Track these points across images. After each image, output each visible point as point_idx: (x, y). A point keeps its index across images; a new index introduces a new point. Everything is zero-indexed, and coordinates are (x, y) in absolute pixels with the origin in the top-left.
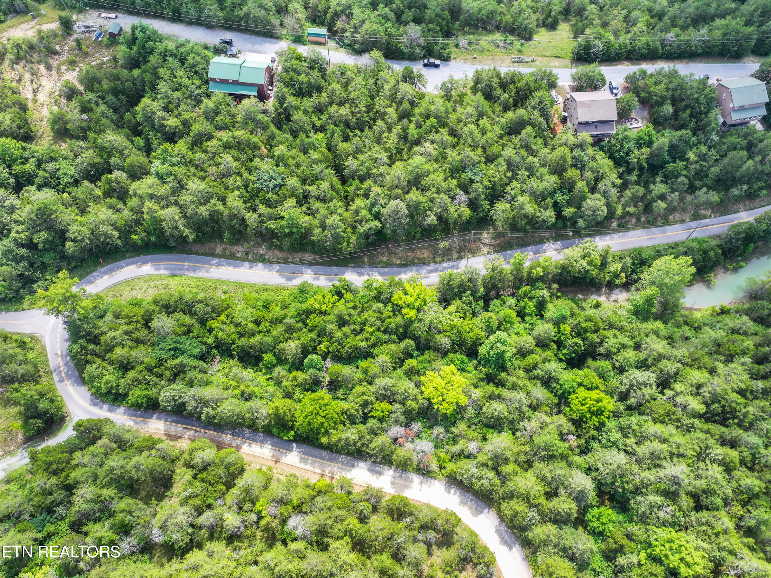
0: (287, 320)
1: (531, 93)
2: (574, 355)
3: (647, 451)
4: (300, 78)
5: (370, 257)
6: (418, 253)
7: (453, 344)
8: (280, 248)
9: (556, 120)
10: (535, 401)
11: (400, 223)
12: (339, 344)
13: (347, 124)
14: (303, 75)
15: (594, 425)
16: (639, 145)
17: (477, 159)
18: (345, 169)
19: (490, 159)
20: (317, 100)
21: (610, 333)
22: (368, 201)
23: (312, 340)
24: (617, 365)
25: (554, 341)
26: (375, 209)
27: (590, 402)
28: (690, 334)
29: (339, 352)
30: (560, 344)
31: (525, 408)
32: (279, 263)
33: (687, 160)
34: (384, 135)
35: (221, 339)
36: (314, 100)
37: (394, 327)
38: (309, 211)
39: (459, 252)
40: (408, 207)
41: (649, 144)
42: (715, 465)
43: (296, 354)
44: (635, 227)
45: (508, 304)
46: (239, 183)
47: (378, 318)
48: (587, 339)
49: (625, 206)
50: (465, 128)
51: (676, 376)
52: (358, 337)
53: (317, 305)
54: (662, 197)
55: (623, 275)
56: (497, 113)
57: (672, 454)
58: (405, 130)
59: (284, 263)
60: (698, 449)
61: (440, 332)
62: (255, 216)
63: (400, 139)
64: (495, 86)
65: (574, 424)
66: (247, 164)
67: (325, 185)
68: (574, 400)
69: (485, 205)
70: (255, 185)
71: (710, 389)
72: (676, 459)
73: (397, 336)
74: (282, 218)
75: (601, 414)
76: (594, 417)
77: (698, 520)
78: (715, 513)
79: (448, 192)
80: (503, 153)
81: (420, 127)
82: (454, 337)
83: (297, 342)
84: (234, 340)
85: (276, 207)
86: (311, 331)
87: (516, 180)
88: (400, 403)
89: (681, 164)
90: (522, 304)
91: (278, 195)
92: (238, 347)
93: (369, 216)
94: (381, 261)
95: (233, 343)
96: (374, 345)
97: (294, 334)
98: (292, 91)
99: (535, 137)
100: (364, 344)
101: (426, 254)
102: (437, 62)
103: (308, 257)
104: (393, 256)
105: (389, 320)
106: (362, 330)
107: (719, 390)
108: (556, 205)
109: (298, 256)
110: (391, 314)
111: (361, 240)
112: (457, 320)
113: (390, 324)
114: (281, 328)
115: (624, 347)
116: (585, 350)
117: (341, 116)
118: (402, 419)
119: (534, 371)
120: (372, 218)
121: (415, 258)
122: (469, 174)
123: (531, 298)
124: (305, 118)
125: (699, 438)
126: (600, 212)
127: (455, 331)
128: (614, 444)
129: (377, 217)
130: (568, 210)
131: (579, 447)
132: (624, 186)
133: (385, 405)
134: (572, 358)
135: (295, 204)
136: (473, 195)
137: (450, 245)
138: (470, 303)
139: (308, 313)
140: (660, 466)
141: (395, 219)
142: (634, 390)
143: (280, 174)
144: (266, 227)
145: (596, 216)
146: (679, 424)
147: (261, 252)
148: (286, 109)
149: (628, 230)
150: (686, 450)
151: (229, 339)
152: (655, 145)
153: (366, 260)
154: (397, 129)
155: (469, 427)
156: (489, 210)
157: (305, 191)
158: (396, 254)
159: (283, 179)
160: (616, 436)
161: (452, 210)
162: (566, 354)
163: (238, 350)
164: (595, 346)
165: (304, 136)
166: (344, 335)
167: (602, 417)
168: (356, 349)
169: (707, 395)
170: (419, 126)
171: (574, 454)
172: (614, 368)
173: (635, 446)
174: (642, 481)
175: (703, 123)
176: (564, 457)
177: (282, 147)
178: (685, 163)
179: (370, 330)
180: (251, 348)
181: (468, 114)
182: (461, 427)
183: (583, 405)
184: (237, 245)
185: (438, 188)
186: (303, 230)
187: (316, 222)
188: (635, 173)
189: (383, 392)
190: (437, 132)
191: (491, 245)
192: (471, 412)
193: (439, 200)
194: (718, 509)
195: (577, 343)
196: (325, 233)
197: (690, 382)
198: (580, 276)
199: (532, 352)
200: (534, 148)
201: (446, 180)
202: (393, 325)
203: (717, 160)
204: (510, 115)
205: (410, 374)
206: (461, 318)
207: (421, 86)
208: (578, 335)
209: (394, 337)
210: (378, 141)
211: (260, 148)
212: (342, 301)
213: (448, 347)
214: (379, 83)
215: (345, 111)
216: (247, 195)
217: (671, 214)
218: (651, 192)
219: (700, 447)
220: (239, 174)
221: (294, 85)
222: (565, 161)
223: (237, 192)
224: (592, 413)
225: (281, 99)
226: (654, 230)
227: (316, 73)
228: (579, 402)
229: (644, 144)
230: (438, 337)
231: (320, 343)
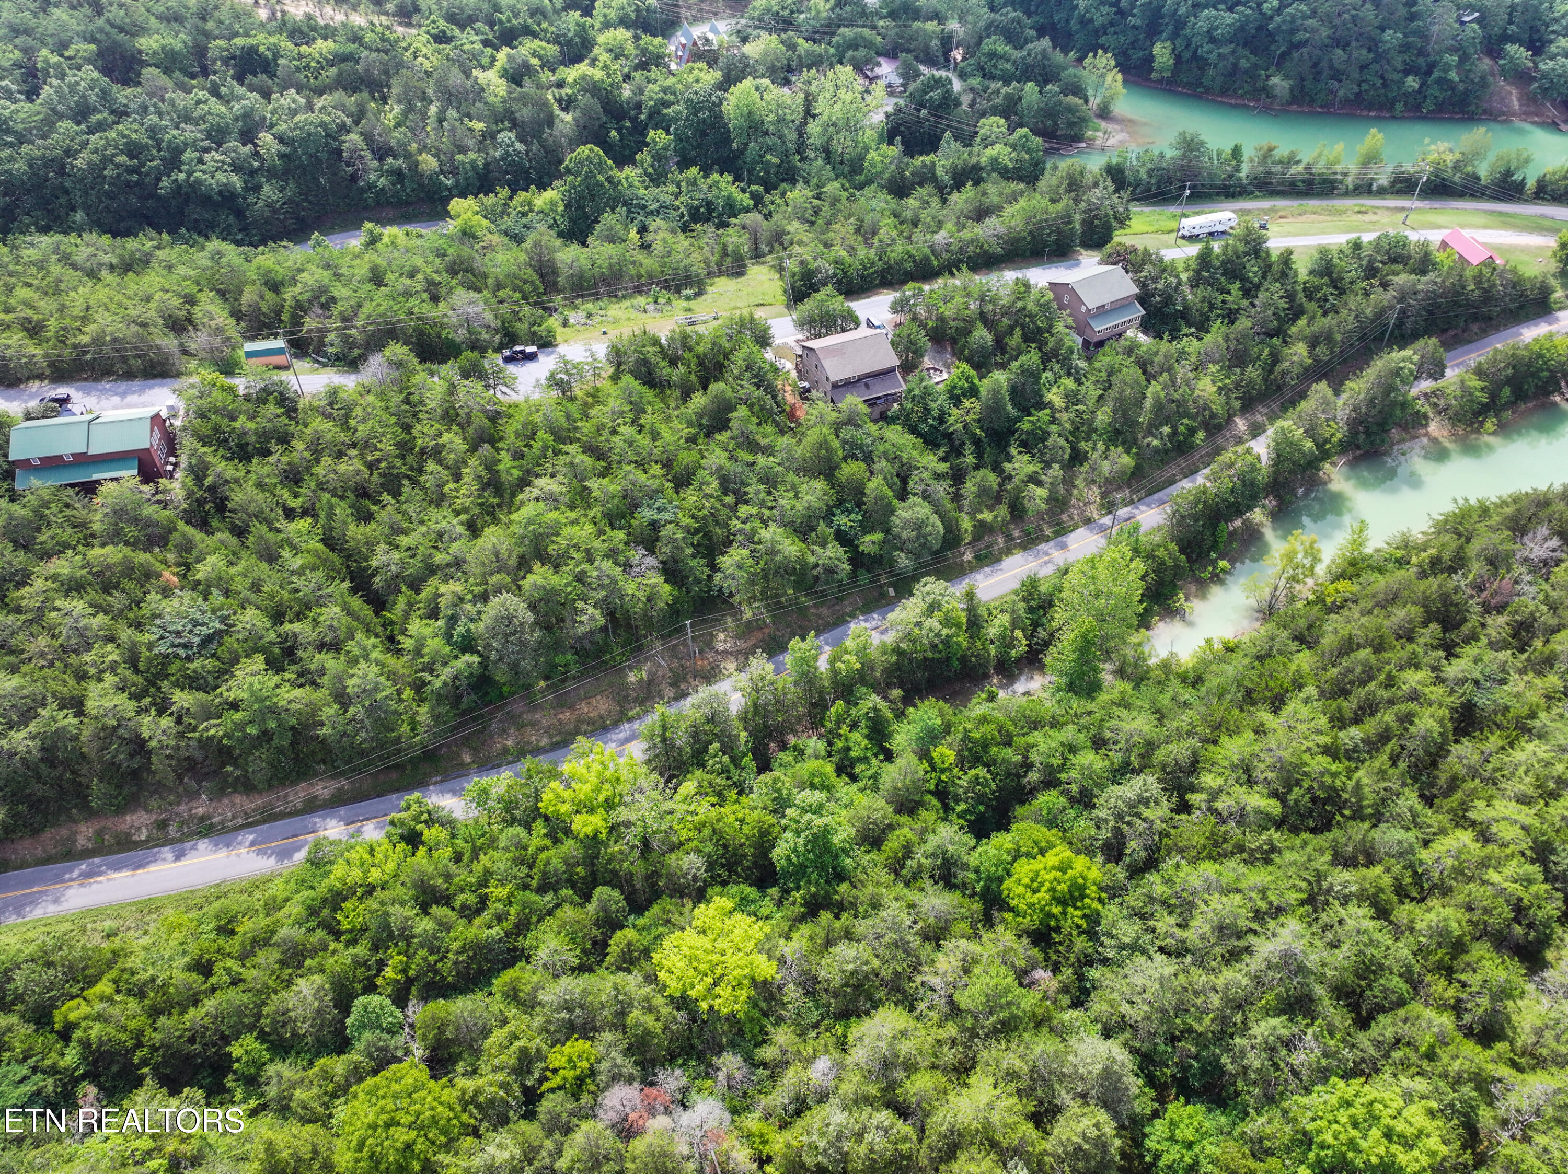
0: (283, 932)
1: (726, 357)
2: (982, 808)
3: (1207, 928)
4: (237, 425)
5: (475, 751)
6: (584, 708)
7: (711, 866)
8: (247, 786)
9: (791, 398)
10: (931, 920)
11: (522, 643)
12: (431, 952)
13: (362, 492)
14: (242, 418)
15: (1078, 927)
16: (956, 399)
17: (655, 484)
18: (373, 575)
19: (682, 481)
20: (285, 459)
21: (1036, 737)
22: (441, 623)
23: (358, 963)
24: (1074, 788)
25: (930, 792)
26: (460, 629)
27: (1047, 877)
28: (1187, 696)
29: (436, 972)
30: (943, 794)
31: (915, 941)
32: (250, 825)
33: (1050, 405)
34: (446, 489)
35: (101, 1043)
36: (278, 458)
37: (561, 867)
38: (302, 680)
39: (674, 684)
40: (532, 607)
41: (973, 392)
42: (1352, 908)
43: (319, 1011)
44: (1008, 552)
45: (809, 751)
46: (114, 657)
47: (518, 861)
48: (994, 762)
49: (972, 514)
50: (615, 439)
51: (1194, 766)
52: (477, 921)
53: (356, 874)
54: (1034, 479)
55: (1018, 633)
56: (673, 405)
57: (1258, 916)
58: (490, 466)
59: (264, 821)
60: (1304, 885)
61: (673, 848)
62: (166, 722)
63: (485, 486)
64: (653, 360)
65: (1035, 943)
66: (131, 615)
67: (331, 613)
68: (1013, 888)
69: (698, 565)
70: (156, 651)
71: (1269, 761)
72: (1272, 924)
73: (573, 887)
74: (235, 706)
75: (1083, 897)
76: (1070, 909)
77: (1378, 1044)
78: (1401, 1013)
79: (612, 554)
80: (703, 462)
81: (522, 456)
82: (709, 848)
83: (318, 979)
84: (140, 1033)
85: (217, 687)
86: (353, 942)
87: (746, 502)
88: (614, 1027)
89: (1044, 414)
90: (840, 744)
91: (218, 659)
92: (154, 1049)
93: (448, 649)
94: (505, 751)
95: (139, 1045)
96: (522, 927)
97: (308, 962)
98: (221, 451)
99: (759, 424)
100: (496, 932)
101: (602, 705)
102: (531, 349)
103: (322, 789)
104: (529, 730)
105: (543, 856)
106: (483, 902)
107: (1286, 755)
108: (842, 537)
109: (298, 794)
110: (548, 842)
111: (442, 709)
112: (704, 809)
113: (548, 863)
114: (268, 957)
115: (1072, 749)
116: (1000, 789)
117: (345, 479)
118: (629, 1068)
119: (909, 862)
120: (456, 652)
121: (580, 721)
122: (646, 514)
123: (854, 726)
124: (261, 497)
125: (1295, 863)
126: (929, 528)
127: (707, 832)
128: (1135, 948)
129: (467, 645)
130: (868, 538)
131: (1065, 990)
132: (958, 477)
133: (576, 1046)
134: (981, 817)
135: (263, 667)
136: (665, 550)
137: (650, 673)
138: (724, 771)
139: (336, 899)
140: (1248, 950)
141: (506, 635)
142: (1129, 824)
143: (214, 611)
144: (200, 741)
145: (925, 536)
146: (1245, 855)
147: (200, 811)
148: (212, 489)
149: (998, 560)
150: (1281, 895)
151: (123, 1037)
152: (983, 392)
153: (467, 759)
154: (473, 468)
155: (802, 1034)
156: (710, 577)
157: (284, 638)
158: (533, 724)
159: (223, 619)
160: (1129, 931)
161: (630, 588)
162: (967, 811)
163: (158, 1058)
164: (1019, 776)
165: (264, 528)
166: (440, 924)
167: (1087, 901)
168: (477, 949)
169: (1270, 775)
170: (518, 456)
171: (1062, 1009)
172: (1072, 800)
173: (1179, 933)
174: (1227, 1000)
175: (1050, 345)
176: (1040, 1022)
177: (211, 559)
178: (1047, 411)
179: (502, 892)
180: (192, 1040)
181: (613, 413)
182: (783, 1036)
183: (1035, 891)
184: (134, 812)
185: (587, 551)
186: (293, 722)
187: (323, 693)
188: (968, 449)
189: (564, 1015)
190: (557, 453)
191: (739, 652)
192: (792, 993)
193: (595, 574)
194: (1401, 1003)
195: (977, 777)
196: (349, 715)
197: (1226, 763)
198: (937, 656)
199: (891, 827)
200: (763, 442)
201: (601, 532)
202: (557, 864)
203: (1101, 397)
204: (699, 400)
205: (627, 962)
206: (713, 805)
207: (505, 389)
208: (976, 760)
209: (567, 892)
210: (439, 500)
211: (159, 576)
212: (422, 851)
213: (702, 873)
214: (415, 398)
215: (351, 466)
216: (139, 680)
217: (1062, 512)
218: (1010, 477)
219: (1305, 879)
220: (111, 639)
221: (226, 440)
222: (829, 450)
223: (109, 679)
224: (1062, 901)
225: (198, 472)
226: (1043, 547)
227: (272, 409)
228: (1027, 886)
229: (964, 395)
230: (672, 859)
231: (381, 964)
